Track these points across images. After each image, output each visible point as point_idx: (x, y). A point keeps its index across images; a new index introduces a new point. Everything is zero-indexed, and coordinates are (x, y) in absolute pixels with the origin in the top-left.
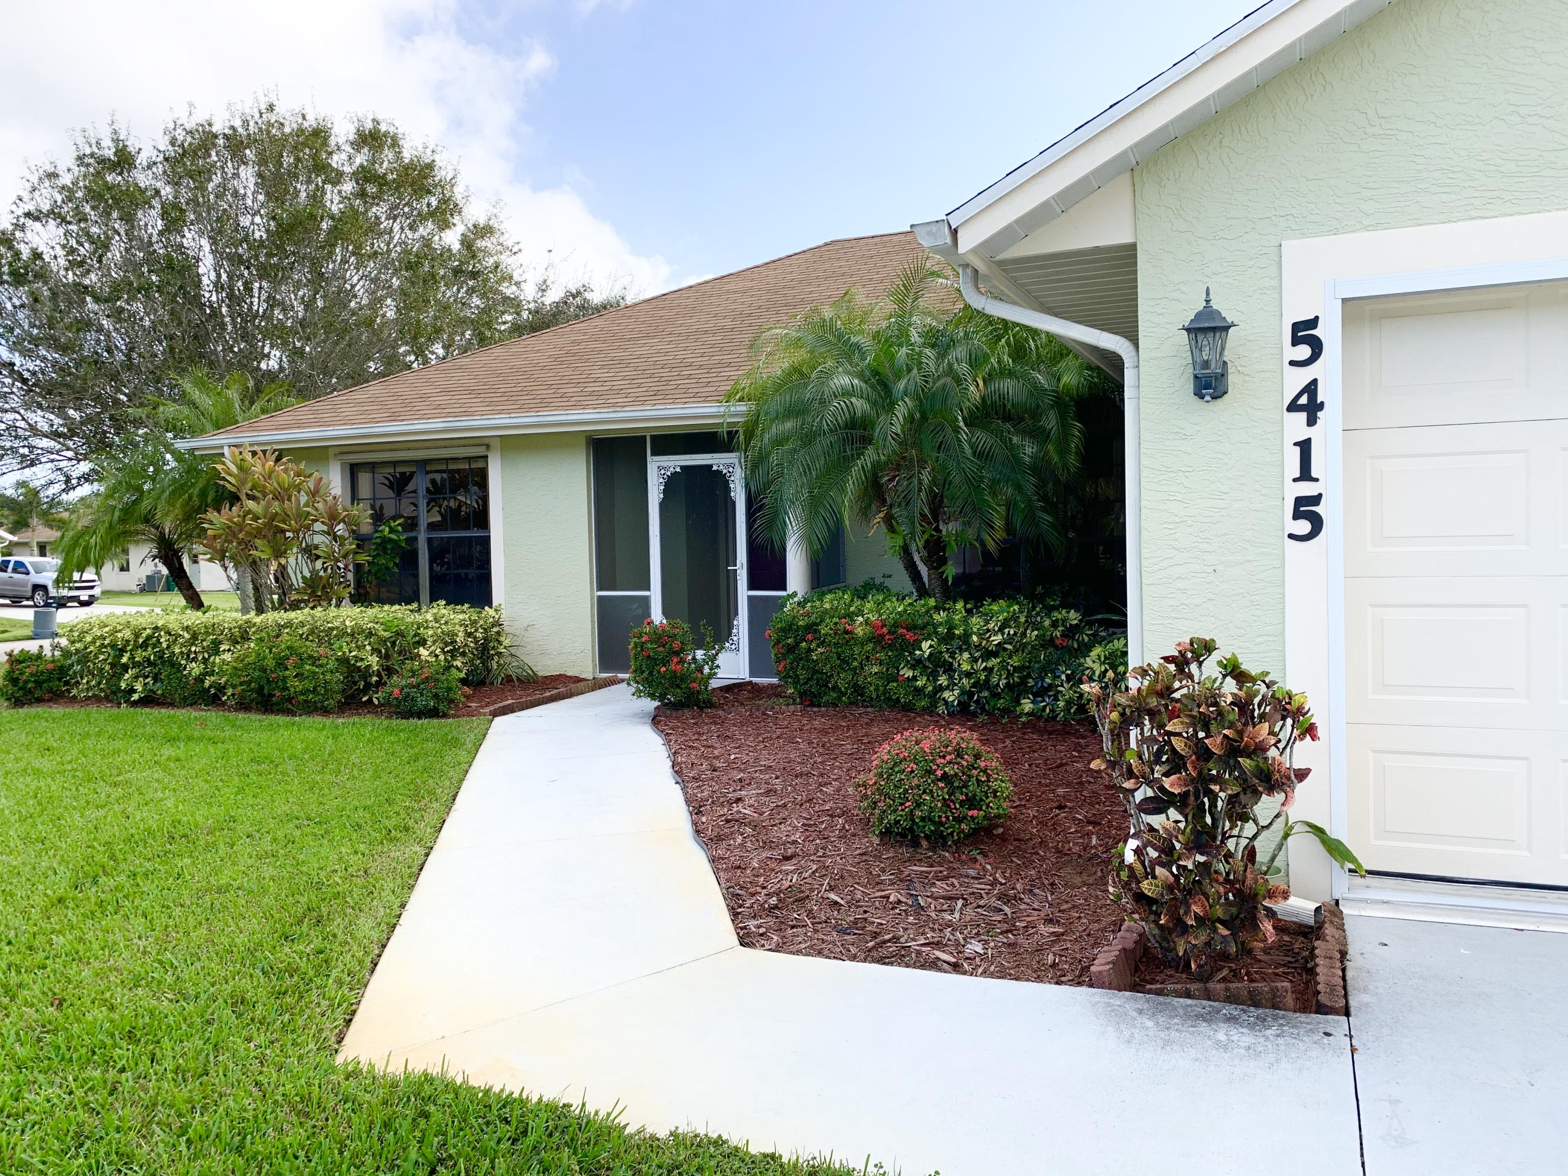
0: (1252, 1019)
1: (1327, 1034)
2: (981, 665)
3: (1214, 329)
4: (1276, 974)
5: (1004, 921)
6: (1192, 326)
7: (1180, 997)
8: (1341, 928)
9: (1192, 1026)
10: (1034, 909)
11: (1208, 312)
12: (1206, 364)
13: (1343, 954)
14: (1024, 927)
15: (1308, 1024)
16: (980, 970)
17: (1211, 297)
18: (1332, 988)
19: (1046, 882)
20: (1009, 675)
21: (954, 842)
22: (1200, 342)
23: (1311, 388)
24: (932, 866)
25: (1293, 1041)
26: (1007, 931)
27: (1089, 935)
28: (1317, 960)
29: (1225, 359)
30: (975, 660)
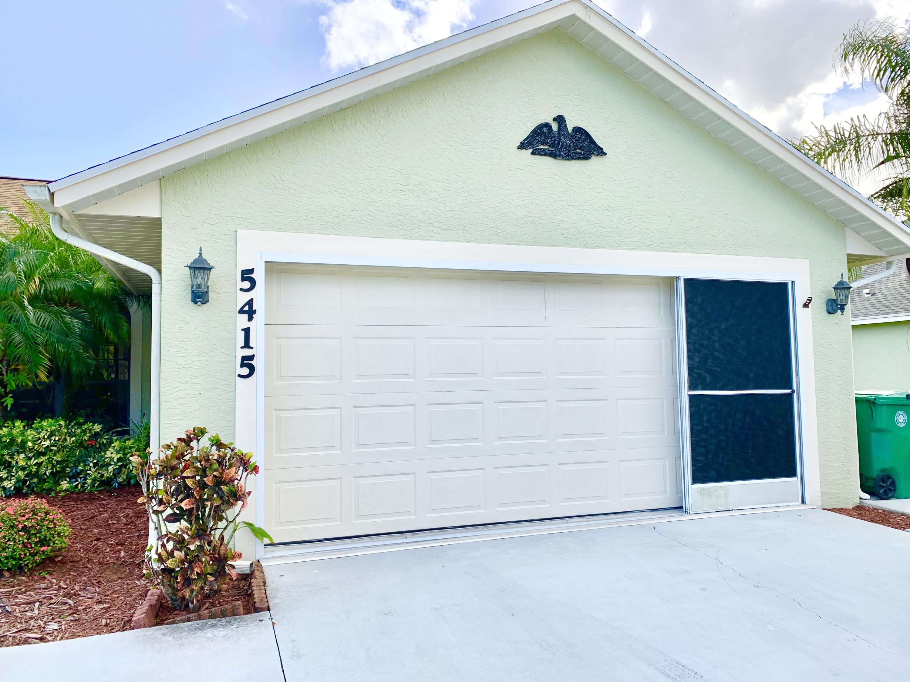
0: (224, 623)
1: (261, 621)
2: (33, 461)
3: (204, 269)
4: (232, 600)
5: (70, 609)
6: (192, 266)
7: (185, 622)
8: (262, 572)
9: (193, 634)
10: (88, 598)
11: (200, 259)
12: (199, 286)
13: (264, 583)
14: (84, 609)
15: (251, 618)
16: (59, 638)
17: (202, 252)
18: (262, 600)
19: (95, 582)
20: (53, 466)
21: (29, 570)
22: (196, 274)
23: (250, 303)
24: (13, 587)
25: (245, 628)
26: (73, 614)
27: (126, 604)
28: (253, 588)
29: (208, 284)
30: (30, 459)
